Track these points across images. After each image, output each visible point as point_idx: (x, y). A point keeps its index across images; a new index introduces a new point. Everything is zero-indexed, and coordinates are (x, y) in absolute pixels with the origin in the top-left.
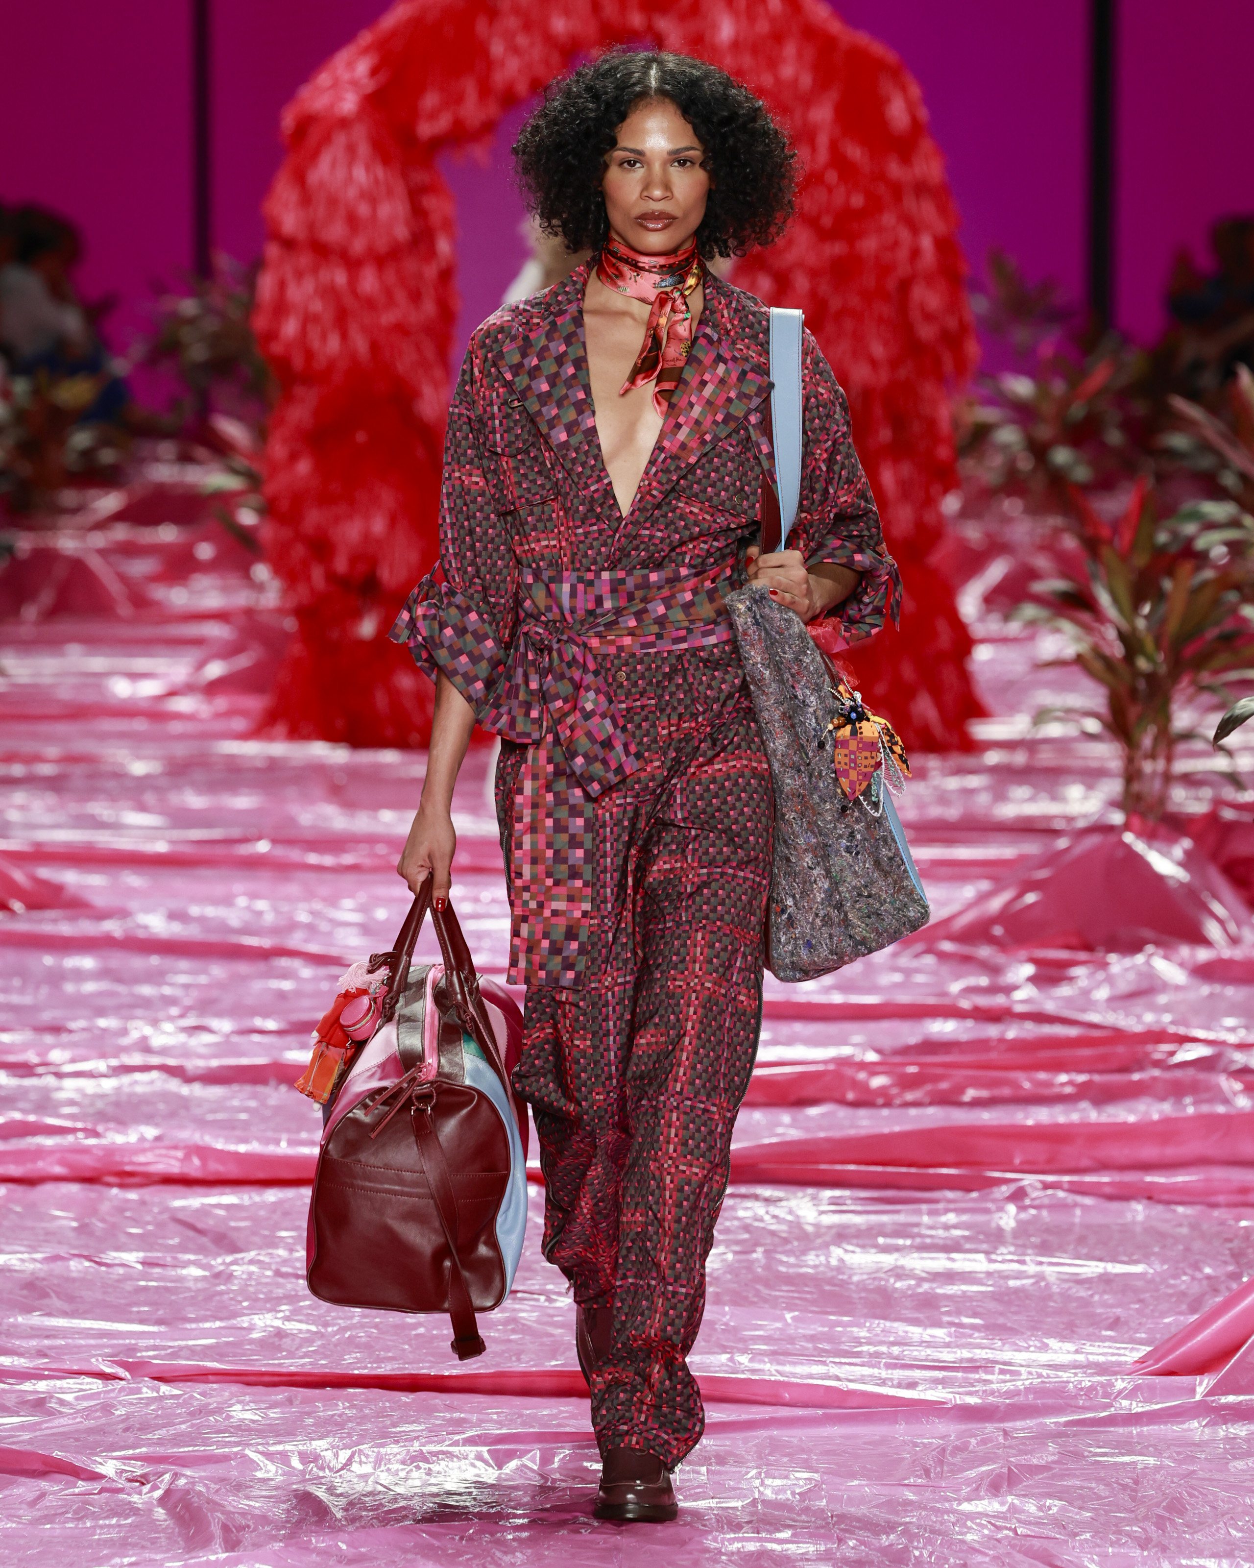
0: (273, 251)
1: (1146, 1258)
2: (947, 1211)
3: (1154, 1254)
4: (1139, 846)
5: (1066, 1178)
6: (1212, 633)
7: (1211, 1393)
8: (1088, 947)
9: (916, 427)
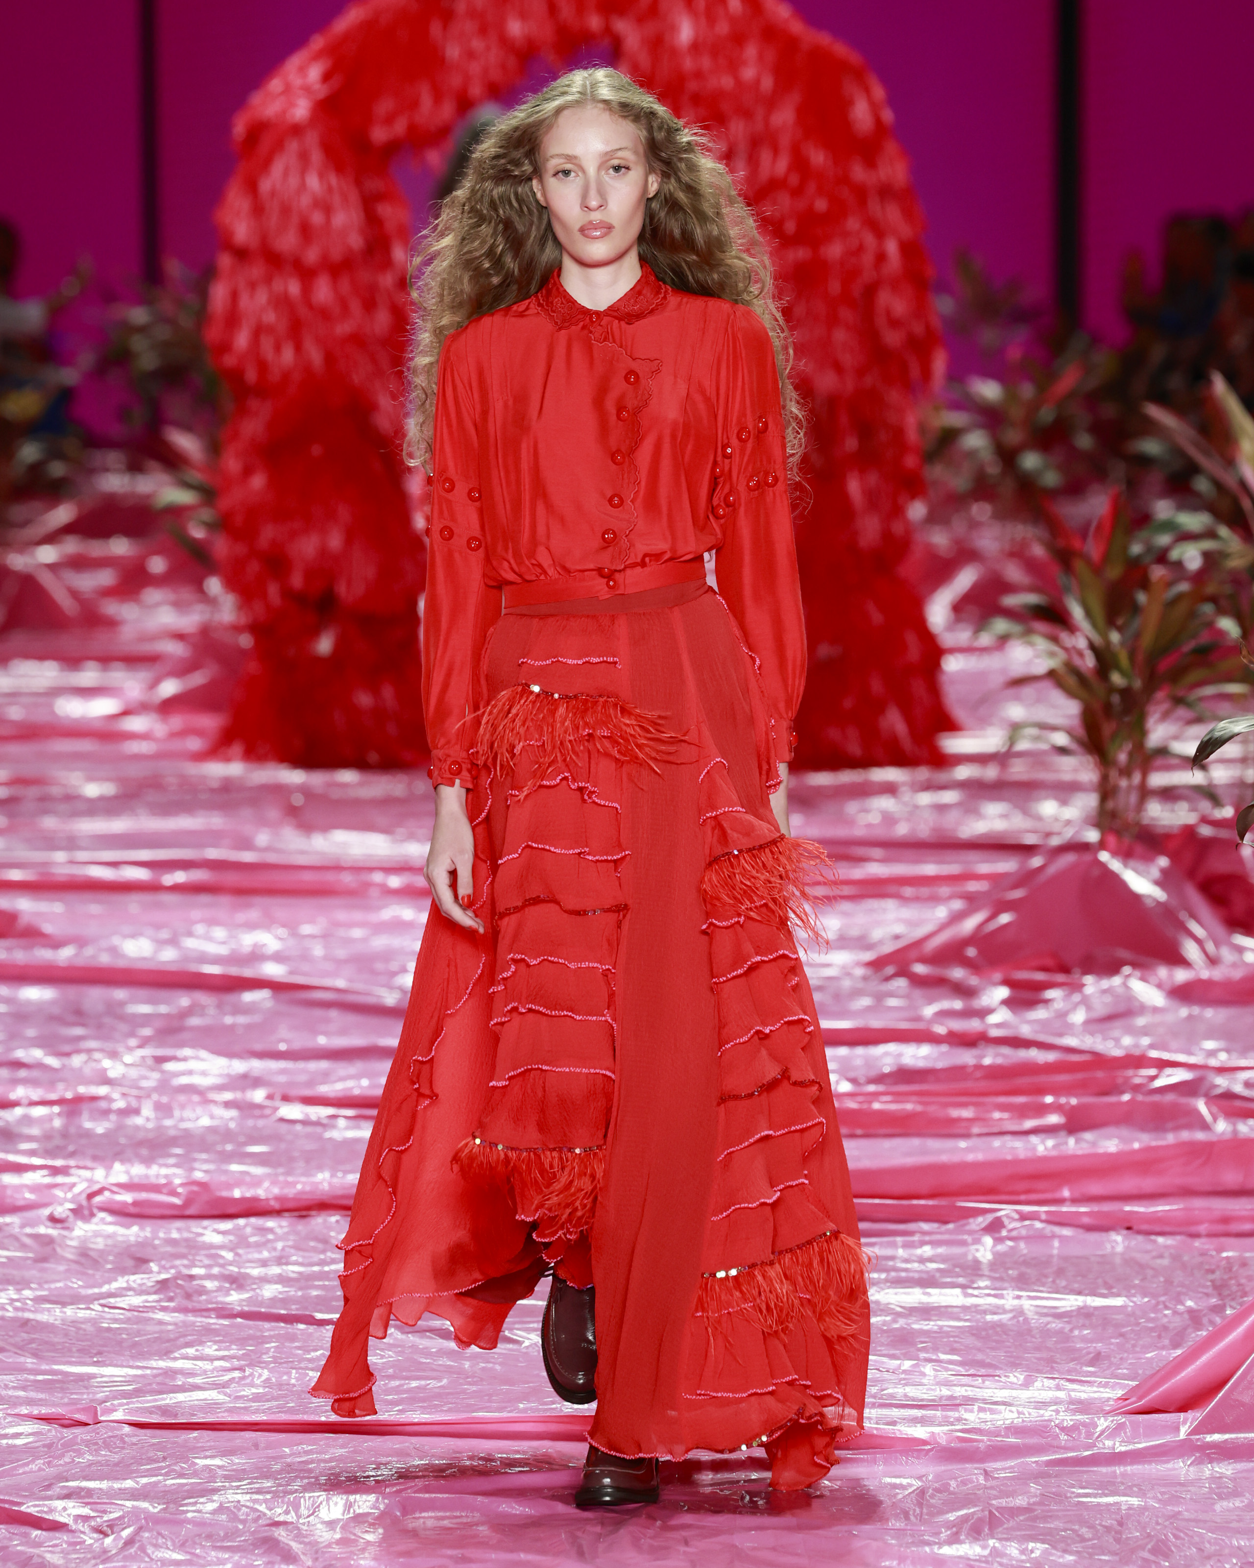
0: (225, 261)
1: (1127, 1290)
2: (923, 1243)
3: (1134, 1286)
4: (1115, 865)
5: (1044, 1209)
6: (1188, 647)
7: (1194, 1432)
8: (1064, 969)
9: (883, 436)
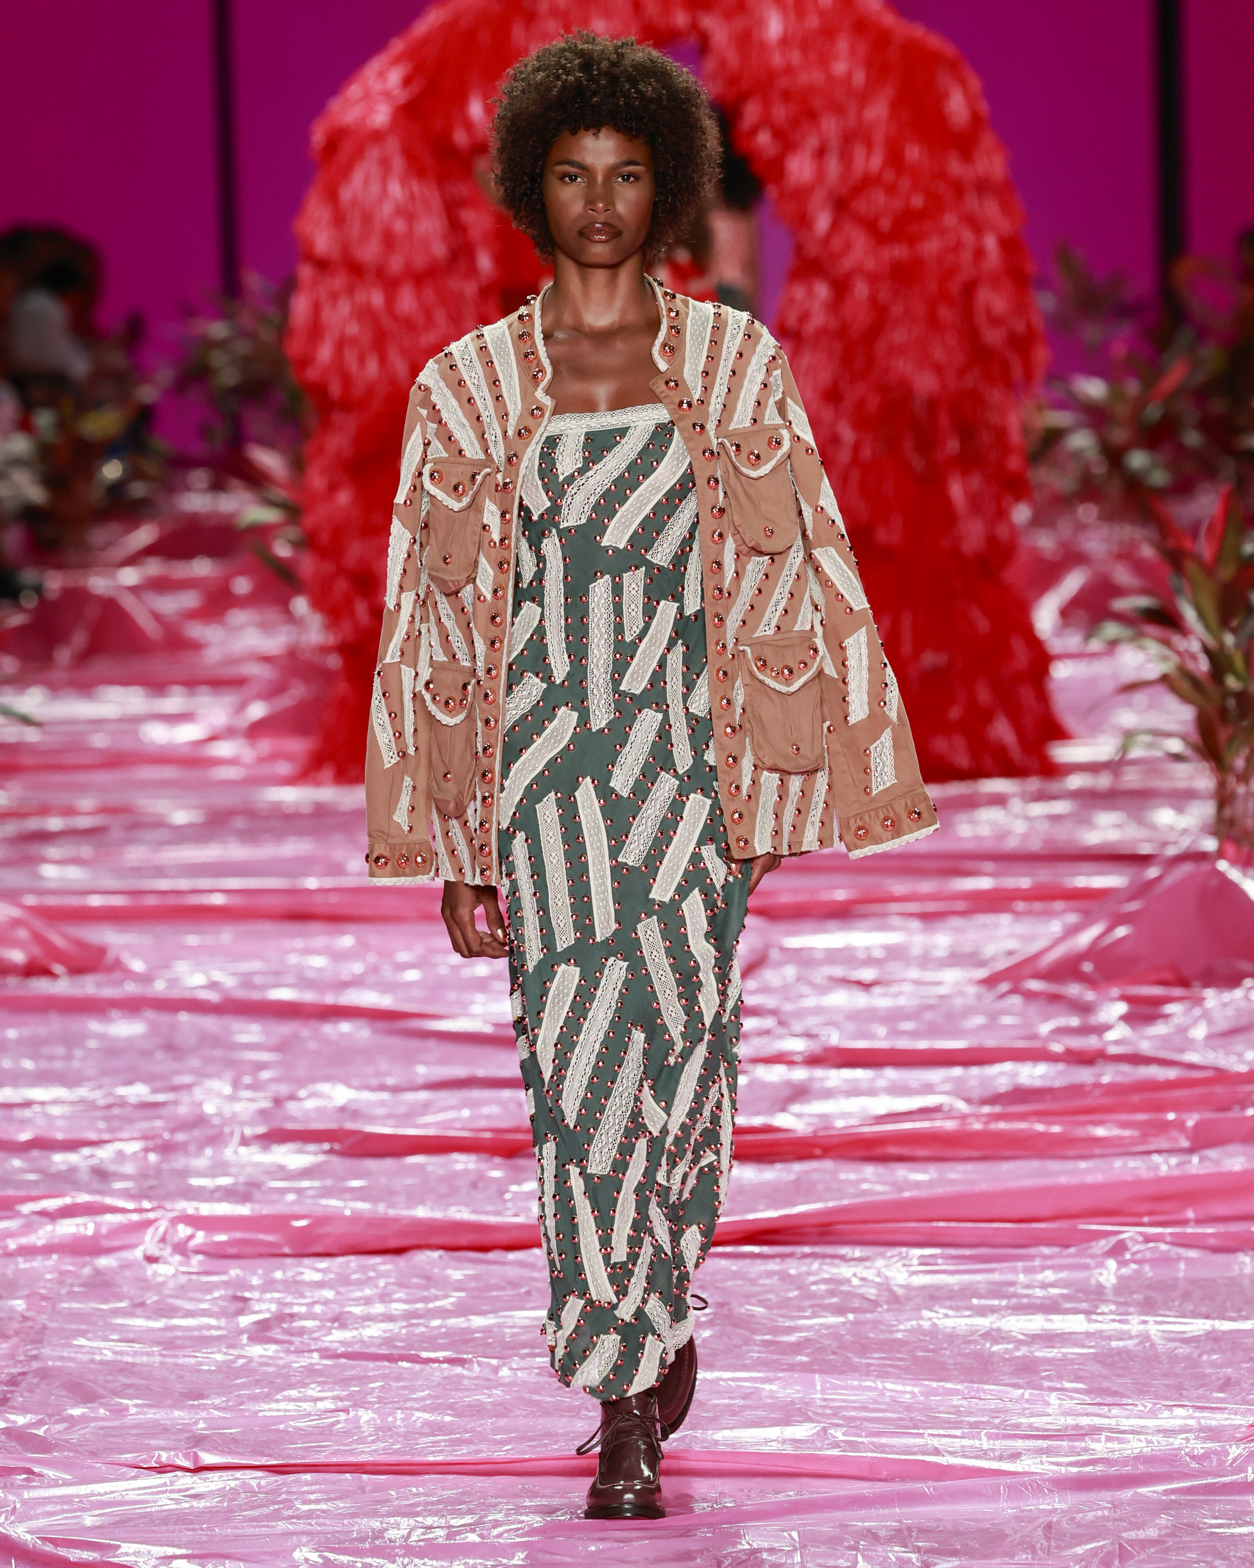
0: (306, 272)
2: (1044, 1268)
4: (1234, 874)
5: (1169, 1230)
8: (1184, 982)
9: (986, 437)
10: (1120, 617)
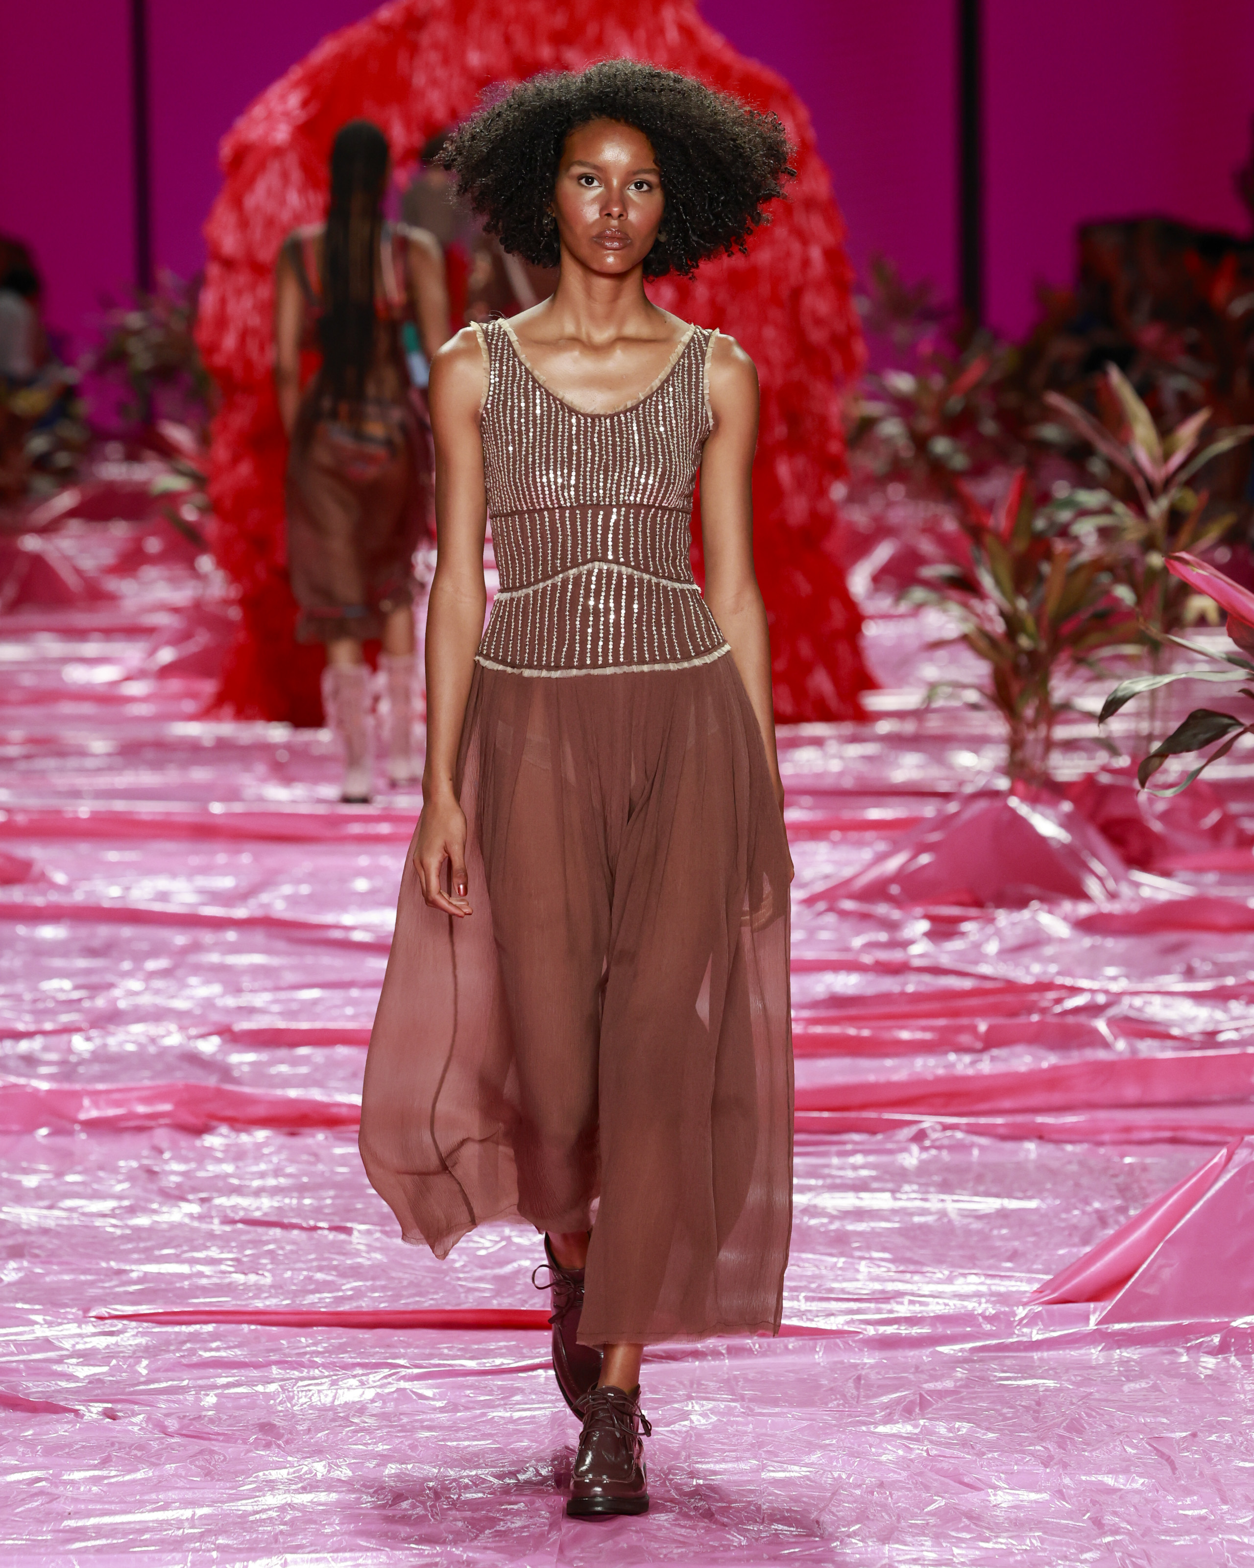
0: (214, 270)
1: (1039, 1193)
2: (853, 1152)
3: (1047, 1190)
4: (1023, 810)
5: (963, 1120)
6: (1086, 613)
7: (1103, 1321)
8: (978, 904)
9: (809, 424)
10: (927, 584)
